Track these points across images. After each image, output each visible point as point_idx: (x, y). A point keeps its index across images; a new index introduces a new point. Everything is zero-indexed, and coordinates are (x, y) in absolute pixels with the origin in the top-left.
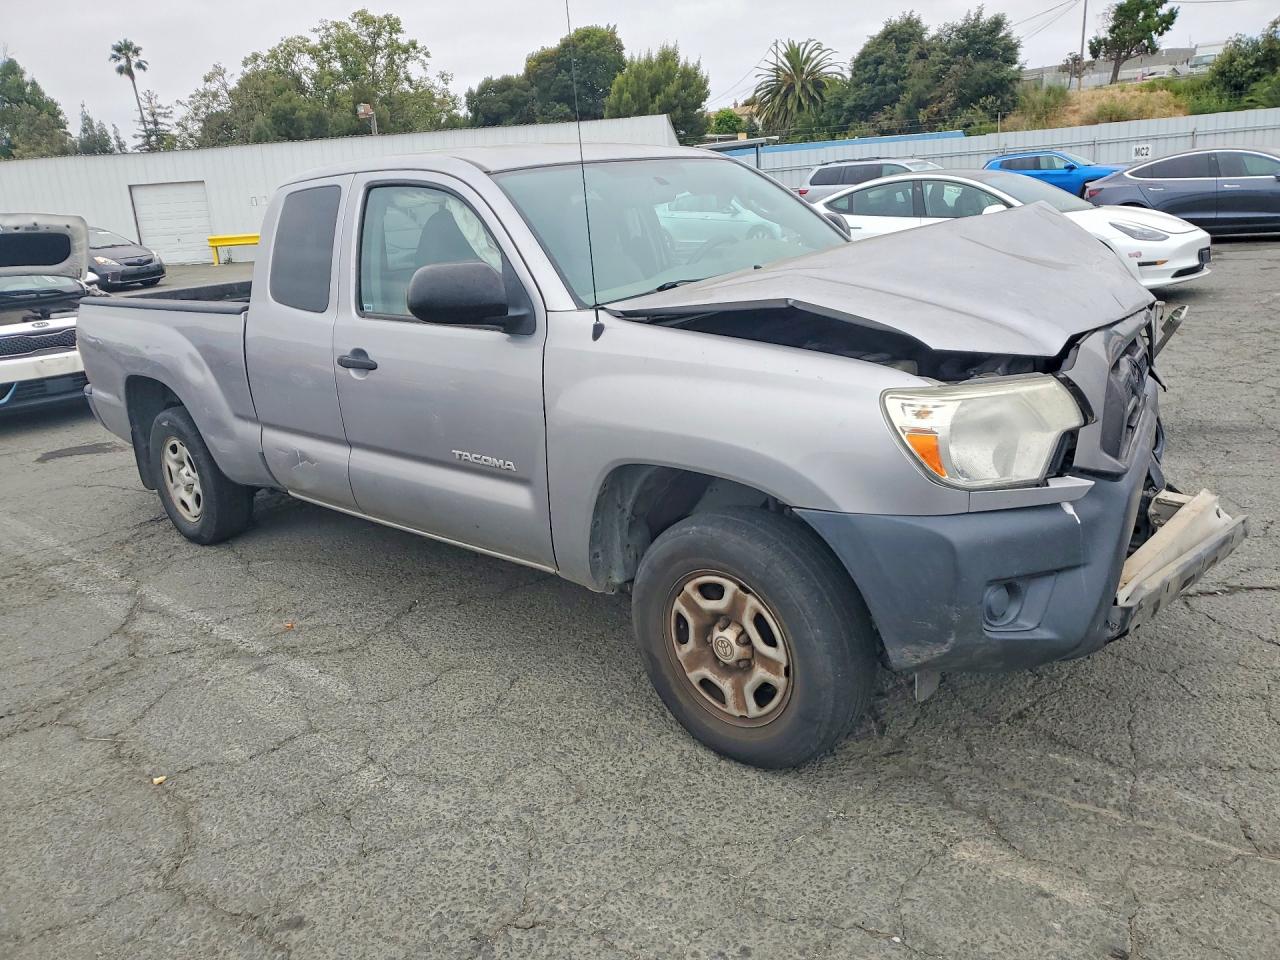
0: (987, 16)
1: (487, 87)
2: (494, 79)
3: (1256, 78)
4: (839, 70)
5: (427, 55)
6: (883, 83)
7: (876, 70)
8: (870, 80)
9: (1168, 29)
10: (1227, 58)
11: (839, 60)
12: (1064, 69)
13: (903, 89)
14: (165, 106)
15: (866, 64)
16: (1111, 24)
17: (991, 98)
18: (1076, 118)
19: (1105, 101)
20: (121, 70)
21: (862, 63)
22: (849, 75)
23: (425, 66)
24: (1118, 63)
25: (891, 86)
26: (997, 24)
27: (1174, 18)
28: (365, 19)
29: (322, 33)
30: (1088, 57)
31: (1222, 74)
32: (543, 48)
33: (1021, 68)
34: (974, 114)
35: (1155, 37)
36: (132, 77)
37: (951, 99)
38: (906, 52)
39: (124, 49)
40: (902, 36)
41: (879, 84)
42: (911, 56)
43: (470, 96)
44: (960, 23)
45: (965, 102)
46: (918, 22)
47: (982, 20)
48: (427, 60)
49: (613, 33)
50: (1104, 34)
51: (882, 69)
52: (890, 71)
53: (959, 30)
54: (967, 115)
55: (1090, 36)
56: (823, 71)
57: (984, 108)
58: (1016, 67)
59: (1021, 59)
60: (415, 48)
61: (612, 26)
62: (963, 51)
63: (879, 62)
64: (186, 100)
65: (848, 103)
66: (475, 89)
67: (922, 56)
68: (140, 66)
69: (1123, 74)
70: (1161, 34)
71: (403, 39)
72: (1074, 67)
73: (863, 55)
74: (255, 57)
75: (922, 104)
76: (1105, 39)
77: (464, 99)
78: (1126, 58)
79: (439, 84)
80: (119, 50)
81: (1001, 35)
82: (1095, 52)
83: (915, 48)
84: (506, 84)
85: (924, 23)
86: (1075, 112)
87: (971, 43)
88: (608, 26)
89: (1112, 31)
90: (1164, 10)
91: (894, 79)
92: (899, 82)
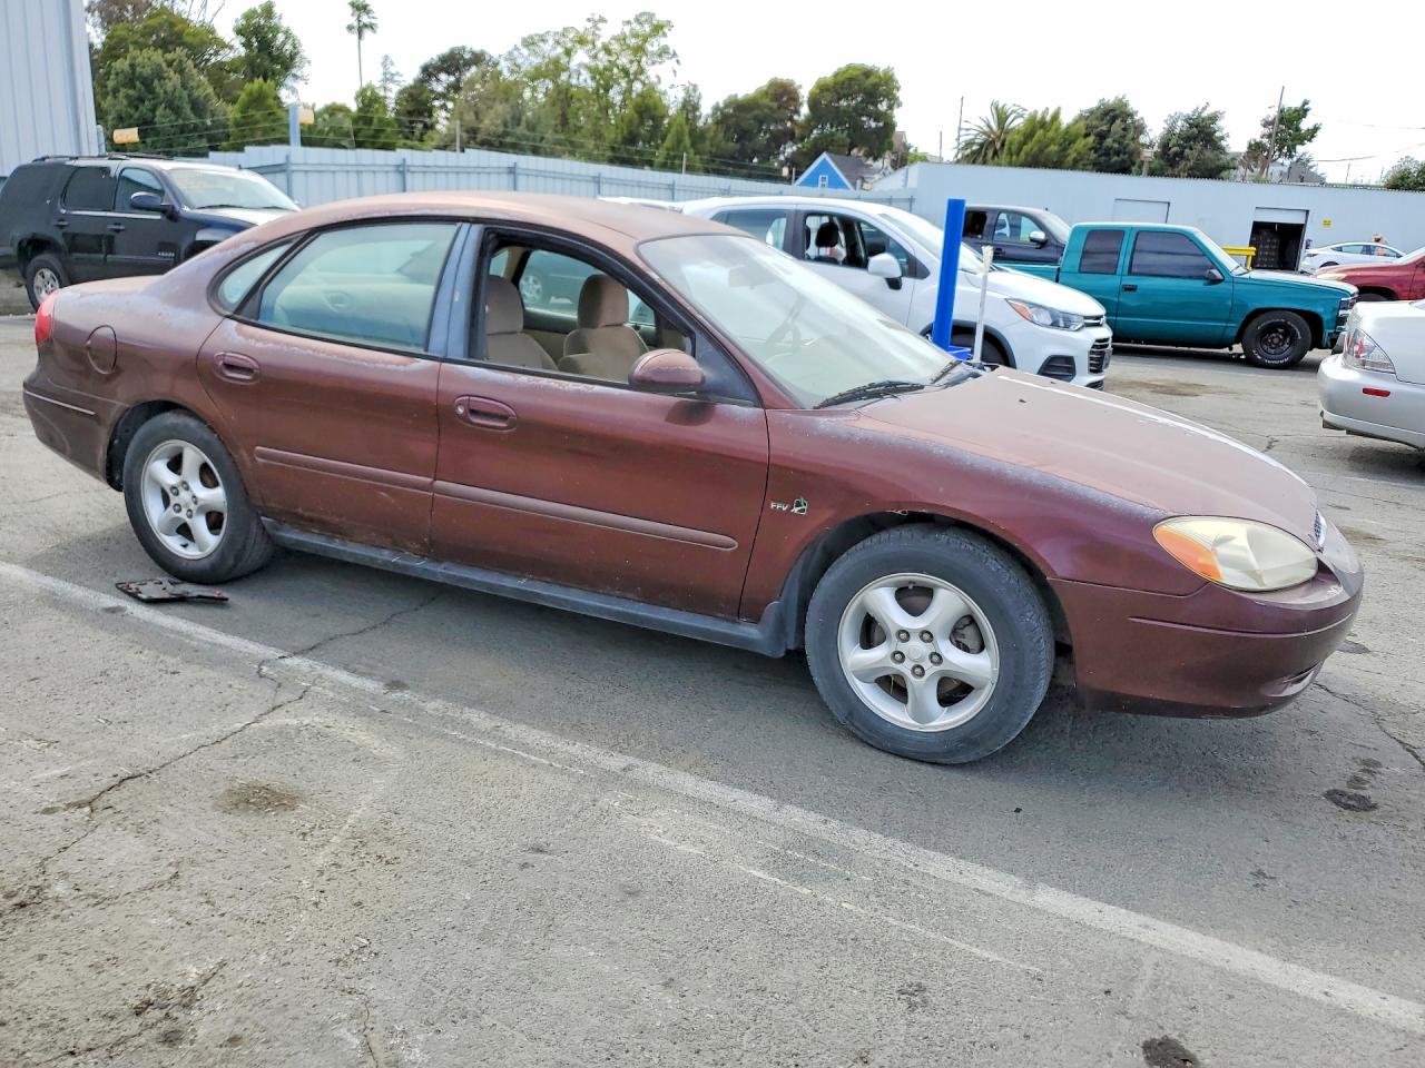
0: (1209, 111)
9: (1310, 140)
20: (350, 28)
25: (1115, 158)
27: (1315, 133)
35: (1300, 146)
36: (361, 38)
39: (361, 8)
44: (1188, 113)
46: (1126, 105)
47: (1205, 114)
51: (1109, 142)
52: (1116, 145)
68: (371, 27)
70: (1304, 145)
81: (1214, 128)
85: (1133, 106)
90: (1305, 125)
91: (1118, 153)
92: (1122, 156)
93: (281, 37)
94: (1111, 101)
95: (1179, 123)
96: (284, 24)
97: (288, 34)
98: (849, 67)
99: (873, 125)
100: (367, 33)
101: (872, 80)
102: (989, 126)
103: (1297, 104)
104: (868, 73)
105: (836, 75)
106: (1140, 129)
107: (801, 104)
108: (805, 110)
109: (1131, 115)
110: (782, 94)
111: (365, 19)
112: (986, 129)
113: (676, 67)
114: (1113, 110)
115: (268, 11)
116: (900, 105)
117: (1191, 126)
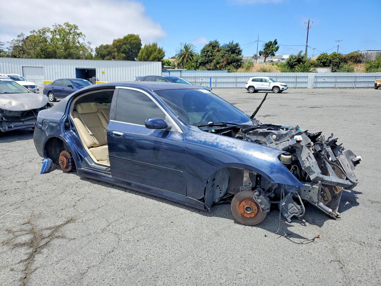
0: (234, 43)
1: (102, 46)
2: (104, 45)
3: (295, 65)
4: (197, 52)
5: (85, 36)
6: (209, 57)
7: (207, 53)
8: (206, 56)
9: (277, 51)
10: (289, 59)
11: (197, 50)
12: (253, 57)
13: (214, 59)
14: (2, 42)
15: (204, 52)
16: (264, 48)
17: (235, 63)
18: (255, 70)
19: (262, 66)
21: (203, 51)
22: (200, 54)
23: (84, 39)
24: (266, 57)
25: (210, 58)
26: (237, 45)
27: (278, 48)
28: (68, 25)
29: (55, 27)
30: (258, 55)
31: (288, 63)
32: (119, 38)
33: (242, 56)
34: (231, 67)
35: (274, 52)
37: (225, 63)
38: (215, 49)
40: (214, 46)
41: (208, 57)
42: (215, 51)
43: (97, 49)
44: (228, 44)
45: (229, 64)
47: (233, 44)
48: (85, 38)
49: (138, 36)
50: (262, 50)
51: (208, 53)
52: (210, 54)
53: (228, 46)
54: (229, 67)
55: (259, 50)
56: (194, 52)
57: (233, 66)
58: (241, 56)
59: (242, 54)
60: (81, 34)
61: (138, 35)
62: (229, 51)
63: (208, 51)
64: (10, 41)
65: (199, 61)
66: (98, 47)
67: (218, 51)
69: (267, 60)
70: (276, 52)
71: (78, 32)
72: (255, 57)
73: (204, 49)
74: (34, 31)
75: (218, 63)
76: (263, 51)
77: (94, 50)
78: (268, 56)
79: (88, 45)
81: (238, 48)
82: (260, 55)
83: (217, 49)
84: (107, 47)
85: (219, 42)
86: (255, 68)
87: (230, 49)
88: (137, 34)
89: (264, 49)
90: (276, 46)
91: (211, 56)
92: (213, 57)
103: (273, 41)
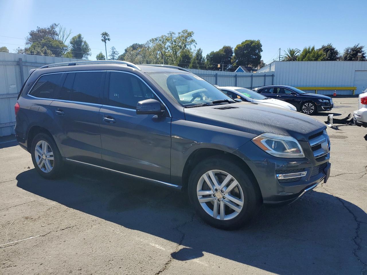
20: (102, 40)
36: (105, 43)
39: (105, 34)
68: (109, 39)
80: (103, 34)
93: (83, 44)
94: (326, 45)
95: (349, 51)
96: (84, 40)
97: (85, 42)
98: (246, 41)
99: (254, 57)
100: (107, 41)
101: (253, 44)
102: (289, 56)
104: (252, 42)
105: (242, 43)
106: (336, 53)
107: (233, 53)
108: (234, 54)
109: (333, 49)
110: (227, 50)
111: (106, 37)
112: (287, 56)
113: (196, 45)
114: (327, 48)
115: (79, 36)
116: (262, 51)
117: (353, 51)
